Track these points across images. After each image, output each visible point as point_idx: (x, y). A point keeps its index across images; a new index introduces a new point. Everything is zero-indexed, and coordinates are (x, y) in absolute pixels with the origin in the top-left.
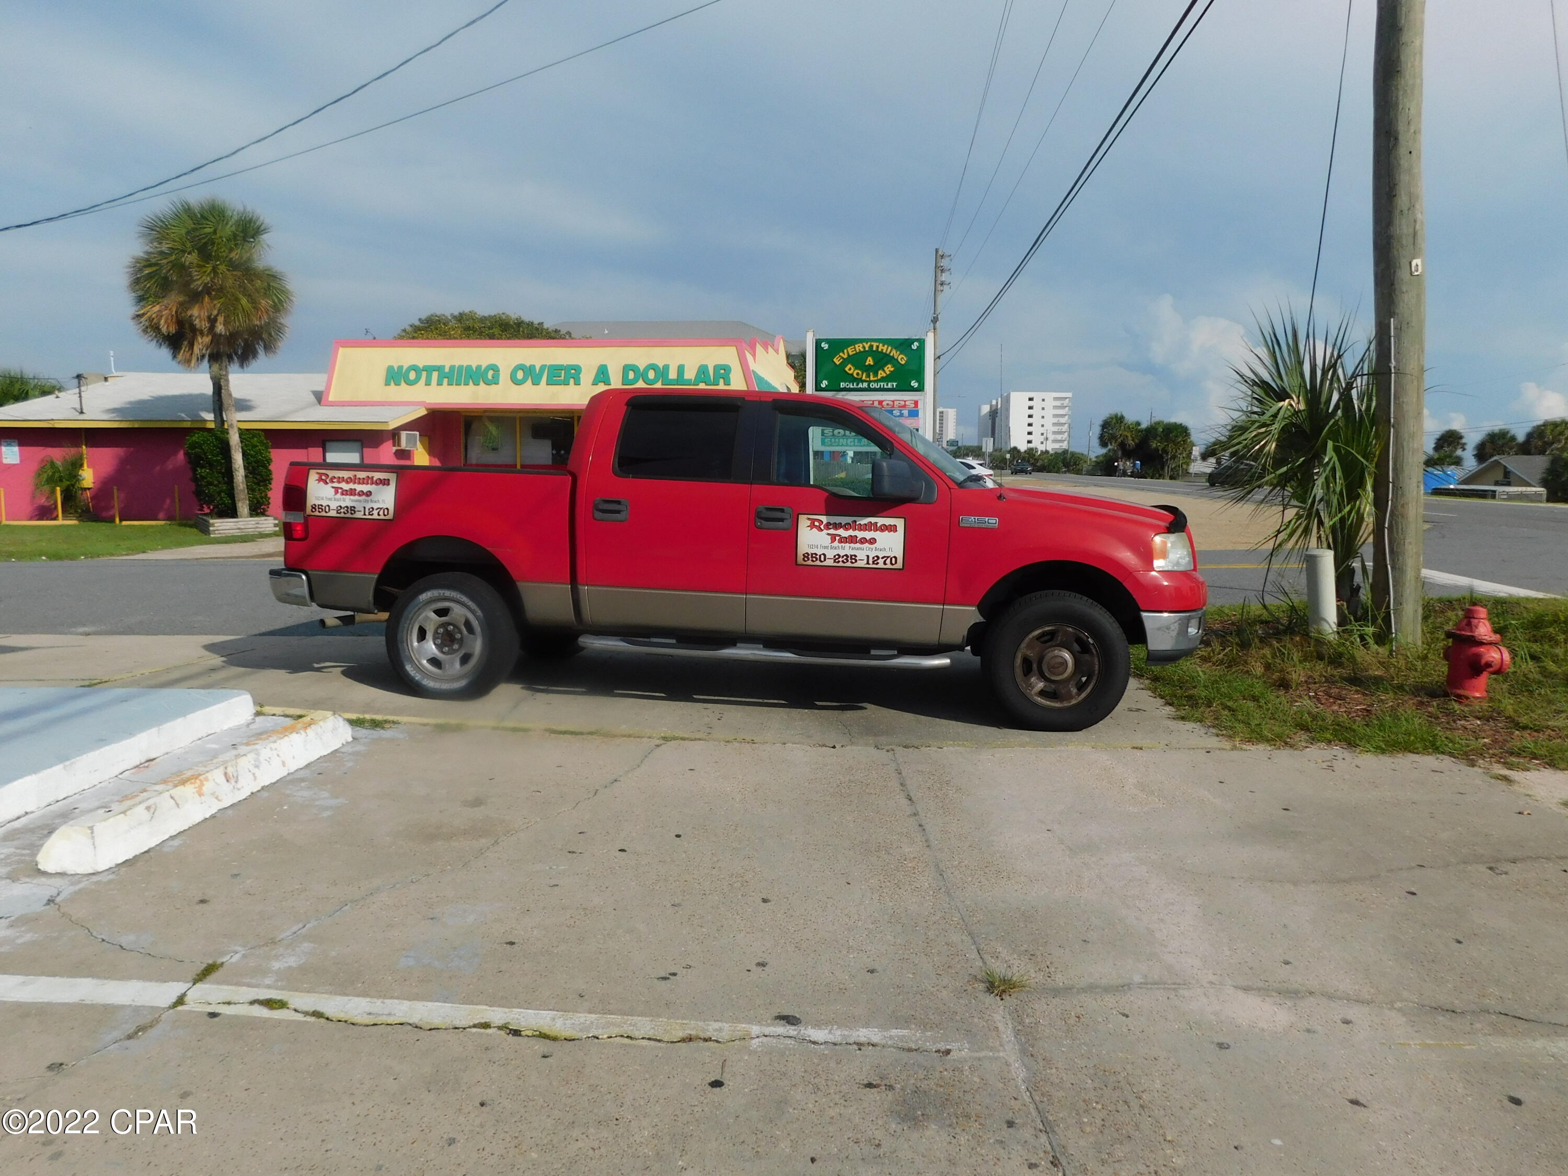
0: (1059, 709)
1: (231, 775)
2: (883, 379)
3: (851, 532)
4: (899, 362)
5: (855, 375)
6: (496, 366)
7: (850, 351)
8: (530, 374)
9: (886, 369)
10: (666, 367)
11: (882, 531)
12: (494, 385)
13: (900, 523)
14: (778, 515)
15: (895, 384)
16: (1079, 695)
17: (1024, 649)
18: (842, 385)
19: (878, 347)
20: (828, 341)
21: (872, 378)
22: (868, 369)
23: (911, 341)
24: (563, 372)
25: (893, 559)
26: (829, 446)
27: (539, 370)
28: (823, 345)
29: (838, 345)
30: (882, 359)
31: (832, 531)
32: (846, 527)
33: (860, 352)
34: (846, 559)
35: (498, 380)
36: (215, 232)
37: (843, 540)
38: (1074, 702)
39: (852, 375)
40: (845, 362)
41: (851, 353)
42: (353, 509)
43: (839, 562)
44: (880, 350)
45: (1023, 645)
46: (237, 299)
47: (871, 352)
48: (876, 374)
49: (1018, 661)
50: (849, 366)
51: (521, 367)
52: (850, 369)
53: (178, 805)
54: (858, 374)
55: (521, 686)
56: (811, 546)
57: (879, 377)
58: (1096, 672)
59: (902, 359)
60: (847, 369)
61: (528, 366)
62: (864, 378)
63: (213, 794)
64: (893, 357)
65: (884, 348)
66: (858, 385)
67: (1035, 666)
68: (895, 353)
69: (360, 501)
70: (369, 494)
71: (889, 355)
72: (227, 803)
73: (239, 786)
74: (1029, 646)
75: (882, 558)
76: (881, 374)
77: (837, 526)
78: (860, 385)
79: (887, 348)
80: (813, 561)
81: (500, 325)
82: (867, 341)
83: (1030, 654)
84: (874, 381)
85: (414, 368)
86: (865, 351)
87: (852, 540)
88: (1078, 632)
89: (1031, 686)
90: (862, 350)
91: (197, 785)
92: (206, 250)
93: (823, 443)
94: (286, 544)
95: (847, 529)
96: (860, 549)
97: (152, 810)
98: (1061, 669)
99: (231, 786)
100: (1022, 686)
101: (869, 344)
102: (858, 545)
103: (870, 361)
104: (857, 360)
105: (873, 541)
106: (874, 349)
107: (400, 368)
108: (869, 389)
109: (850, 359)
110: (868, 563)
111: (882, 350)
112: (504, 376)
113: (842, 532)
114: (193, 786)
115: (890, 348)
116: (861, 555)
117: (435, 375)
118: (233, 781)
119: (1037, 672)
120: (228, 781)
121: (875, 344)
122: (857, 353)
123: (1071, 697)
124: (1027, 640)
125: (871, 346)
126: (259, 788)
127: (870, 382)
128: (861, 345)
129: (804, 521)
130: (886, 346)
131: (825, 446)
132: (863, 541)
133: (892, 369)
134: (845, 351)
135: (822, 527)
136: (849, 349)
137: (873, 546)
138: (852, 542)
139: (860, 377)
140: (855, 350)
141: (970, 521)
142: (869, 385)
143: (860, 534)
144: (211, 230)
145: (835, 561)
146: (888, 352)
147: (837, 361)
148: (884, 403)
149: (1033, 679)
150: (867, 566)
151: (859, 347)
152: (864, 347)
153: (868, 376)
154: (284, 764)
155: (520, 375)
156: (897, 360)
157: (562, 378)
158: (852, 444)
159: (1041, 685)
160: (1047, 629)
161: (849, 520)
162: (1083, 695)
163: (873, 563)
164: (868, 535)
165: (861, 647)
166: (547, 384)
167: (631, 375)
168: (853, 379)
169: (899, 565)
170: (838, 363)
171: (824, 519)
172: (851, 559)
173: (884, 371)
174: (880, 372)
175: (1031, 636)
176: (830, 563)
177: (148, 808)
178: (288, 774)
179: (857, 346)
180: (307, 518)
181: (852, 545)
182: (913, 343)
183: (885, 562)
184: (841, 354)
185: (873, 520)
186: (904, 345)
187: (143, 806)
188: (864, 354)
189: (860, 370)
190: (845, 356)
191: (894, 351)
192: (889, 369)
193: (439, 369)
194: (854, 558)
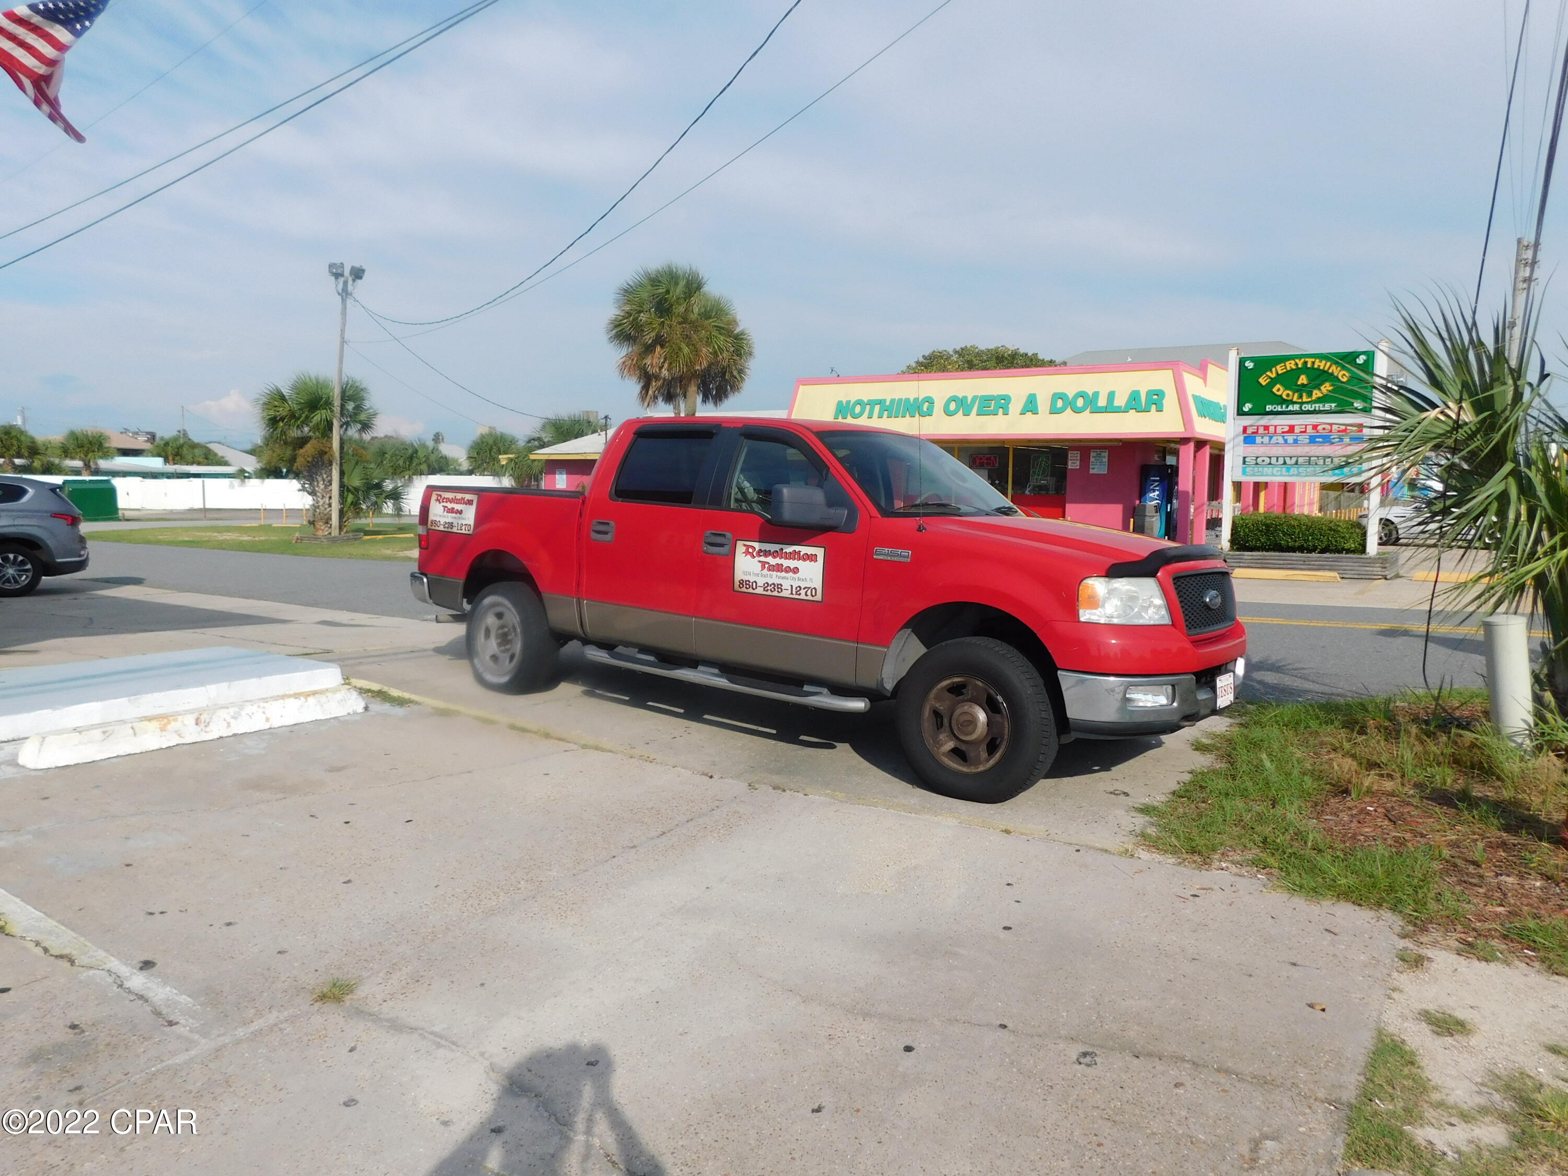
0: (966, 775)
1: (203, 720)
2: (1319, 400)
3: (778, 561)
4: (1339, 380)
5: (1284, 396)
6: (930, 397)
7: (1280, 369)
8: (961, 405)
9: (1322, 388)
10: (1096, 394)
11: (804, 560)
12: (928, 417)
13: (820, 552)
14: (719, 540)
15: (1333, 405)
16: (988, 761)
17: (931, 702)
18: (1269, 408)
19: (1313, 363)
20: (1252, 359)
21: (1305, 399)
22: (1300, 389)
23: (1356, 355)
24: (993, 402)
25: (814, 590)
26: (1251, 475)
27: (971, 402)
28: (1247, 364)
29: (1264, 364)
30: (1319, 377)
31: (763, 559)
32: (775, 554)
33: (1292, 370)
34: (774, 588)
35: (932, 412)
36: (668, 292)
37: (772, 568)
38: (981, 768)
39: (1281, 396)
40: (1273, 382)
41: (1280, 372)
42: (451, 525)
43: (767, 590)
44: (1316, 366)
45: (932, 695)
46: (680, 349)
47: (1305, 369)
48: (1310, 394)
49: (927, 713)
50: (1278, 386)
51: (953, 399)
52: (1278, 389)
53: (135, 734)
54: (1288, 395)
55: (583, 688)
56: (745, 573)
57: (1314, 398)
58: (1006, 737)
59: (1343, 376)
60: (1275, 390)
61: (961, 397)
62: (1295, 399)
63: (176, 732)
64: (1332, 374)
65: (1321, 365)
66: (1287, 407)
67: (946, 721)
68: (1334, 370)
69: (455, 518)
70: (460, 512)
71: (1327, 372)
72: (189, 739)
73: (208, 729)
74: (937, 698)
75: (804, 589)
76: (1316, 394)
77: (767, 553)
78: (1290, 408)
79: (1326, 364)
80: (747, 588)
81: (997, 358)
82: (1300, 357)
83: (941, 707)
84: (1307, 403)
85: (859, 402)
86: (1298, 369)
87: (779, 568)
88: (988, 688)
89: (939, 744)
90: (1294, 367)
91: (163, 723)
92: (663, 307)
93: (1244, 473)
94: (420, 552)
95: (774, 557)
96: (783, 578)
97: (107, 734)
98: (970, 728)
99: (199, 729)
100: (929, 742)
101: (1303, 360)
102: (783, 574)
103: (1303, 380)
104: (1288, 379)
105: (796, 571)
106: (1309, 365)
107: (848, 402)
108: (1301, 412)
109: (1279, 379)
110: (792, 593)
111: (1319, 366)
112: (938, 408)
113: (770, 560)
114: (158, 723)
115: (1329, 364)
116: (786, 585)
117: (877, 408)
118: (202, 726)
119: (948, 729)
120: (197, 724)
121: (1310, 361)
122: (1288, 371)
123: (978, 762)
124: (935, 691)
125: (1306, 363)
126: (231, 734)
127: (1302, 403)
128: (1293, 362)
129: (740, 547)
130: (1324, 362)
131: (1247, 475)
132: (788, 570)
133: (1331, 388)
134: (1274, 369)
135: (755, 554)
136: (1278, 367)
137: (796, 576)
138: (778, 571)
139: (1290, 398)
140: (1286, 368)
141: (883, 553)
142: (1301, 407)
143: (786, 563)
144: (664, 290)
145: (764, 590)
146: (1326, 369)
147: (1263, 381)
148: (1320, 428)
149: (942, 737)
150: (791, 596)
151: (1290, 365)
152: (1296, 364)
153: (1301, 397)
154: (267, 720)
155: (953, 406)
156: (1337, 377)
157: (992, 408)
158: (1279, 473)
159: (950, 745)
160: (956, 680)
161: (776, 547)
162: (992, 762)
163: (796, 594)
164: (792, 564)
165: (795, 681)
166: (978, 415)
167: (1060, 403)
168: (1283, 401)
169: (819, 597)
170: (1264, 384)
171: (757, 545)
172: (778, 588)
173: (1320, 390)
174: (1315, 392)
175: (939, 686)
176: (760, 591)
177: (104, 732)
178: (270, 728)
179: (1287, 363)
180: (428, 530)
181: (779, 574)
182: (1358, 357)
183: (806, 592)
184: (1269, 373)
185: (797, 548)
186: (1348, 358)
187: (101, 730)
188: (1297, 372)
189: (1290, 389)
190: (1273, 376)
191: (1334, 367)
192: (1326, 388)
193: (880, 402)
194: (779, 587)
